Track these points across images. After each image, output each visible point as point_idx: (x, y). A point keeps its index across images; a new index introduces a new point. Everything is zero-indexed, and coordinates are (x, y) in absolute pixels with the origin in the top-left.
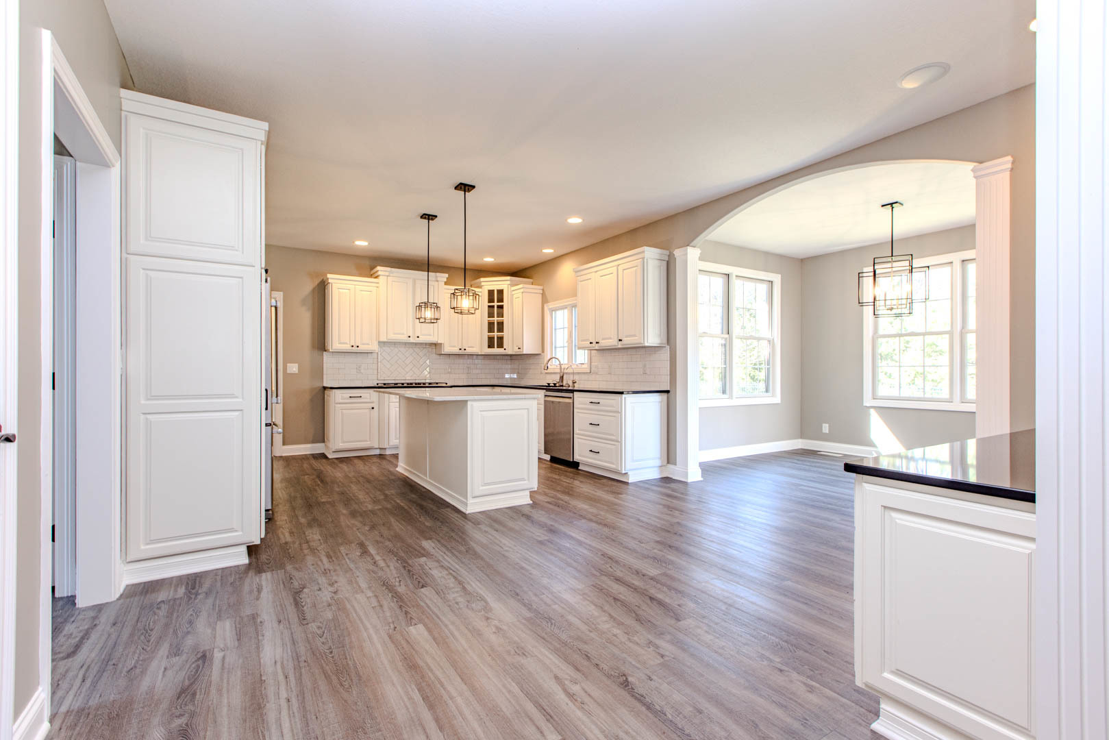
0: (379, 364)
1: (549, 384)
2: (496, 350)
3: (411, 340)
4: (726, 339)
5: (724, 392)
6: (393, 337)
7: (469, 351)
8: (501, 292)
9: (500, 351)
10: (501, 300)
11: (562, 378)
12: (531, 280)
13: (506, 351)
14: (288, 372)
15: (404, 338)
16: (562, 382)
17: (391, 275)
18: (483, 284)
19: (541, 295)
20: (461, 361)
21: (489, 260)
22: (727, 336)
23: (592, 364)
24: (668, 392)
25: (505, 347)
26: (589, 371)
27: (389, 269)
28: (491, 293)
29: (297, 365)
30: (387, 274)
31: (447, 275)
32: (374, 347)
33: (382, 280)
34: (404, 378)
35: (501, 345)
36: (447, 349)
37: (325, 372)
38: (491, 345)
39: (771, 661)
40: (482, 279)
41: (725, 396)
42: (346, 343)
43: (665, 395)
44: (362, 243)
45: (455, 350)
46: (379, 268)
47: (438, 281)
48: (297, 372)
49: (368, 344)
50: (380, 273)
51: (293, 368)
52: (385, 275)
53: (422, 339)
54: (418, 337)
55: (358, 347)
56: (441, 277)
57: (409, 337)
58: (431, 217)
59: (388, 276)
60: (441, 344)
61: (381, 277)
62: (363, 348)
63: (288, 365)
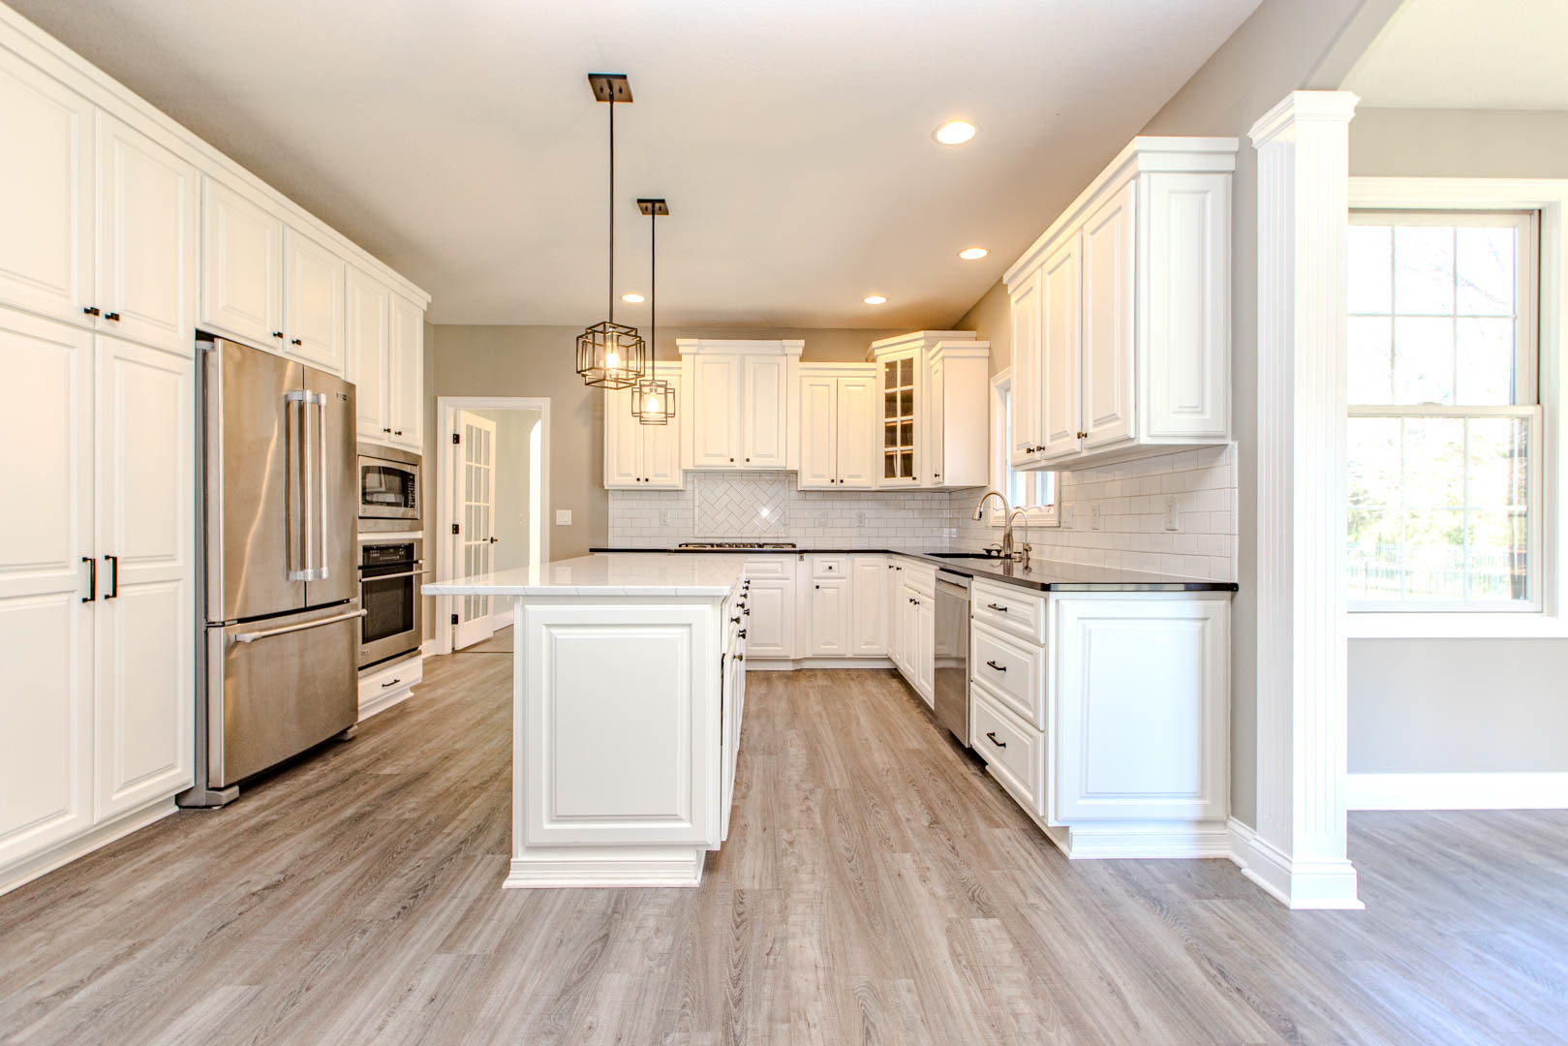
0: (697, 510)
1: (989, 551)
2: (900, 481)
3: (739, 465)
4: (1524, 419)
5: (1519, 587)
6: (705, 461)
7: (850, 483)
8: (908, 364)
9: (907, 482)
10: (908, 379)
11: (1008, 537)
12: (972, 333)
13: (917, 482)
14: (558, 523)
15: (722, 463)
16: (1009, 545)
17: (701, 352)
18: (877, 352)
19: (987, 360)
20: (838, 505)
21: (875, 301)
22: (1531, 410)
23: (1064, 504)
24: (1232, 587)
25: (914, 476)
26: (1056, 524)
27: (696, 341)
28: (891, 366)
29: (570, 512)
30: (694, 350)
31: (802, 343)
32: (676, 480)
33: (685, 362)
35: (907, 471)
36: (807, 481)
37: (610, 524)
38: (890, 472)
40: (875, 344)
41: (1520, 604)
42: (629, 475)
43: (1220, 602)
44: (634, 299)
45: (824, 483)
46: (679, 341)
47: (786, 355)
48: (570, 523)
49: (665, 476)
50: (681, 350)
51: (565, 517)
52: (690, 354)
53: (757, 463)
54: (748, 460)
55: (647, 480)
56: (791, 346)
57: (732, 460)
58: (657, 205)
59: (695, 354)
60: (795, 473)
61: (683, 357)
62: (656, 482)
63: (558, 512)
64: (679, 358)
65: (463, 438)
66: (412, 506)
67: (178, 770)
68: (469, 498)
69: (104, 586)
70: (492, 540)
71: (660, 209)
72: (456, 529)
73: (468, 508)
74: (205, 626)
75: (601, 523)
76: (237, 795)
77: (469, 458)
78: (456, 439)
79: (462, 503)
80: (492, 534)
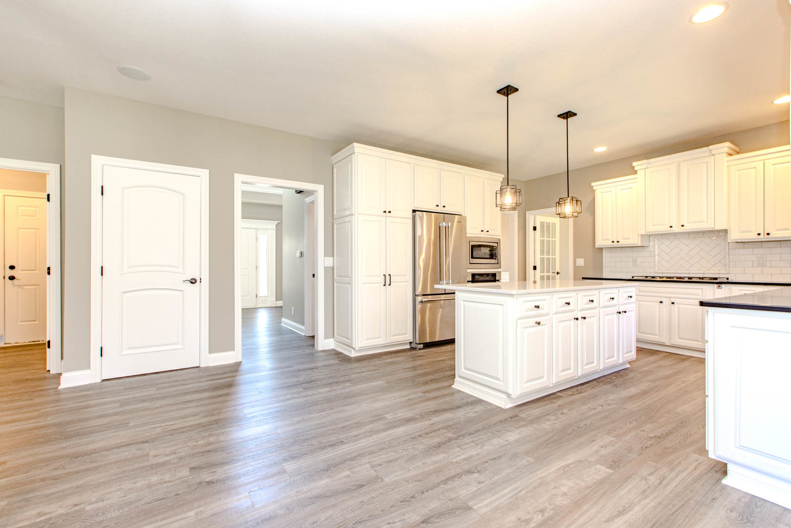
0: (657, 257)
3: (677, 229)
6: (652, 229)
14: (577, 265)
15: (664, 229)
17: (649, 166)
27: (645, 161)
29: (583, 259)
30: (644, 166)
31: (729, 145)
32: (637, 241)
33: (640, 174)
34: (688, 272)
36: (735, 235)
37: (604, 265)
39: (91, 504)
42: (608, 240)
44: (601, 149)
45: (751, 235)
46: (634, 164)
47: (714, 155)
48: (583, 265)
49: (629, 239)
50: (636, 168)
51: (581, 262)
52: (643, 169)
53: (689, 227)
54: (683, 226)
55: (618, 242)
56: (716, 149)
57: (671, 227)
58: (569, 114)
59: (645, 169)
60: (726, 231)
61: (638, 172)
62: (623, 242)
63: (577, 260)
64: (636, 172)
65: (538, 228)
66: (495, 259)
67: (408, 335)
68: (542, 253)
69: (388, 282)
70: (558, 273)
71: (570, 115)
72: (535, 268)
73: (542, 260)
74: (415, 296)
75: (599, 265)
76: (422, 347)
77: (542, 236)
78: (535, 228)
79: (538, 256)
80: (558, 270)
